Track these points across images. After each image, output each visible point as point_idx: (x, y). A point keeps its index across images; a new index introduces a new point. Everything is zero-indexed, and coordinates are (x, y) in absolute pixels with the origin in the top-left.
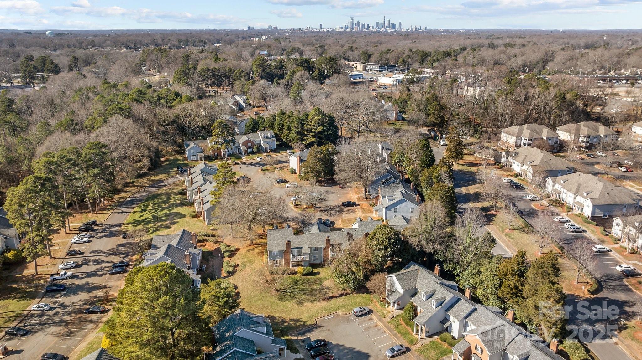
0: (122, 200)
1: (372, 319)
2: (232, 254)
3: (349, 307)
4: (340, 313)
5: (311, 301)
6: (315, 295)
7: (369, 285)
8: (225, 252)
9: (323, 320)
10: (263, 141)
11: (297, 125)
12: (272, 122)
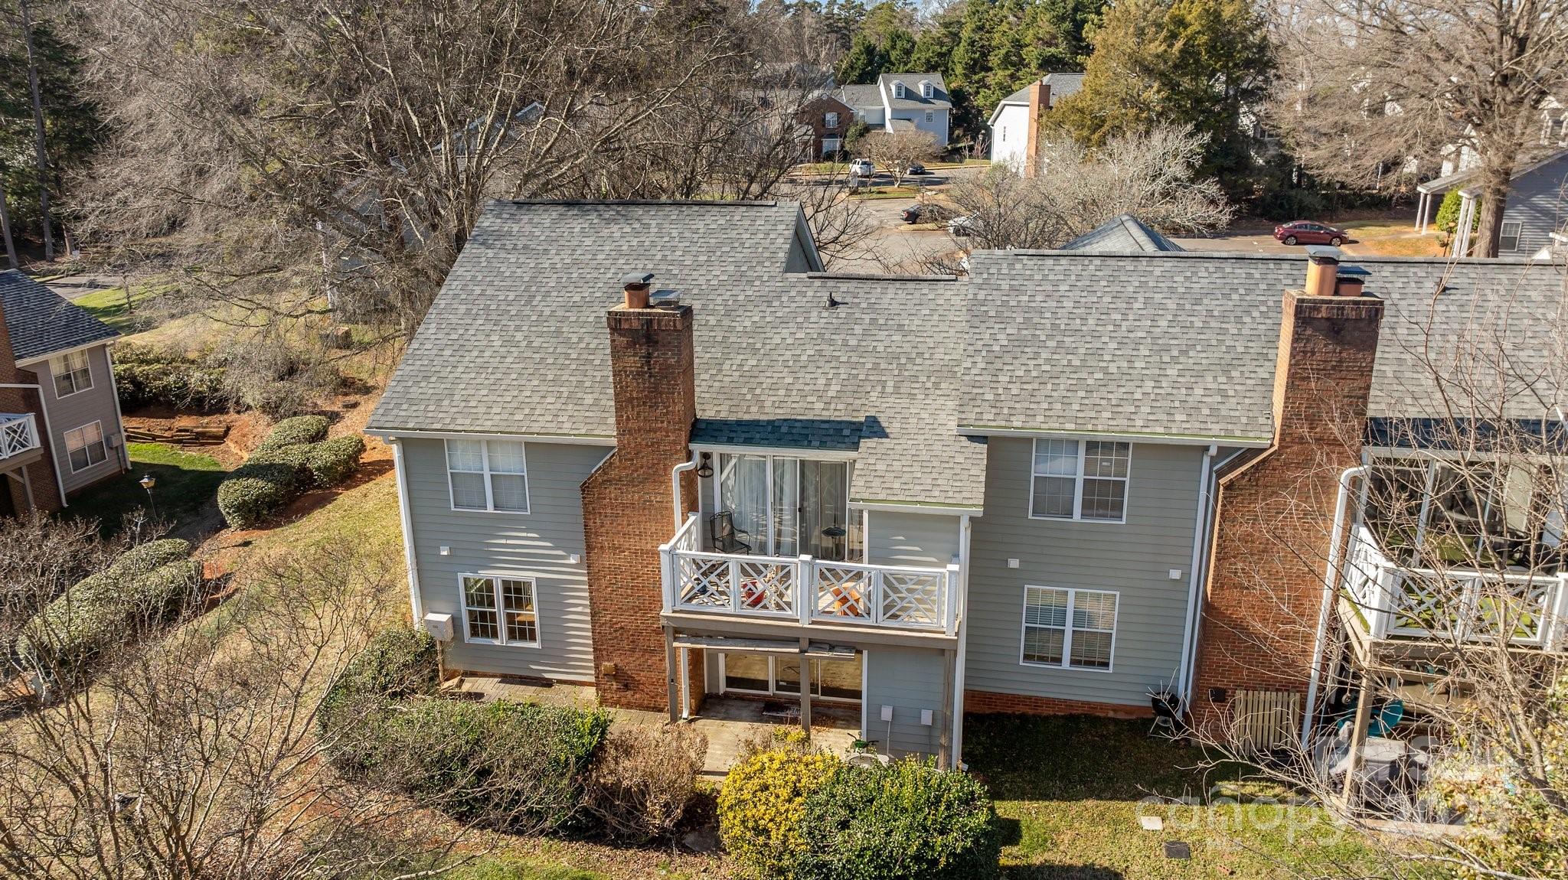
10: (893, 111)
11: (1052, 29)
12: (944, 49)
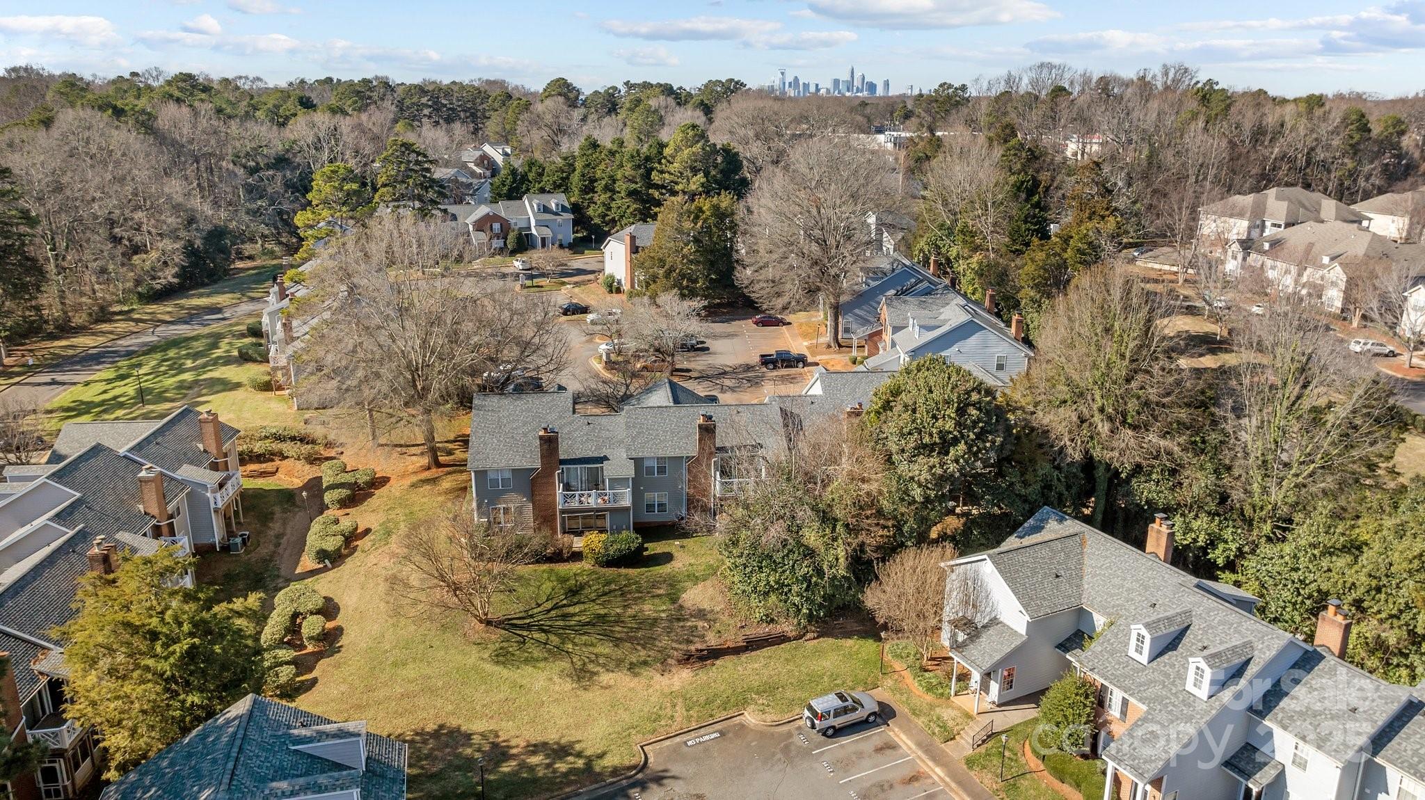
0: (71, 352)
1: (891, 746)
2: (357, 494)
3: (789, 694)
4: (751, 718)
5: (632, 667)
6: (647, 642)
7: (872, 598)
8: (332, 487)
9: (675, 750)
10: (537, 221)
11: (633, 173)
12: (565, 175)
